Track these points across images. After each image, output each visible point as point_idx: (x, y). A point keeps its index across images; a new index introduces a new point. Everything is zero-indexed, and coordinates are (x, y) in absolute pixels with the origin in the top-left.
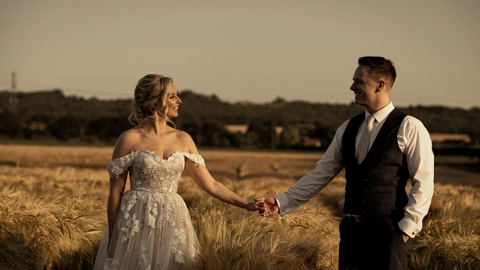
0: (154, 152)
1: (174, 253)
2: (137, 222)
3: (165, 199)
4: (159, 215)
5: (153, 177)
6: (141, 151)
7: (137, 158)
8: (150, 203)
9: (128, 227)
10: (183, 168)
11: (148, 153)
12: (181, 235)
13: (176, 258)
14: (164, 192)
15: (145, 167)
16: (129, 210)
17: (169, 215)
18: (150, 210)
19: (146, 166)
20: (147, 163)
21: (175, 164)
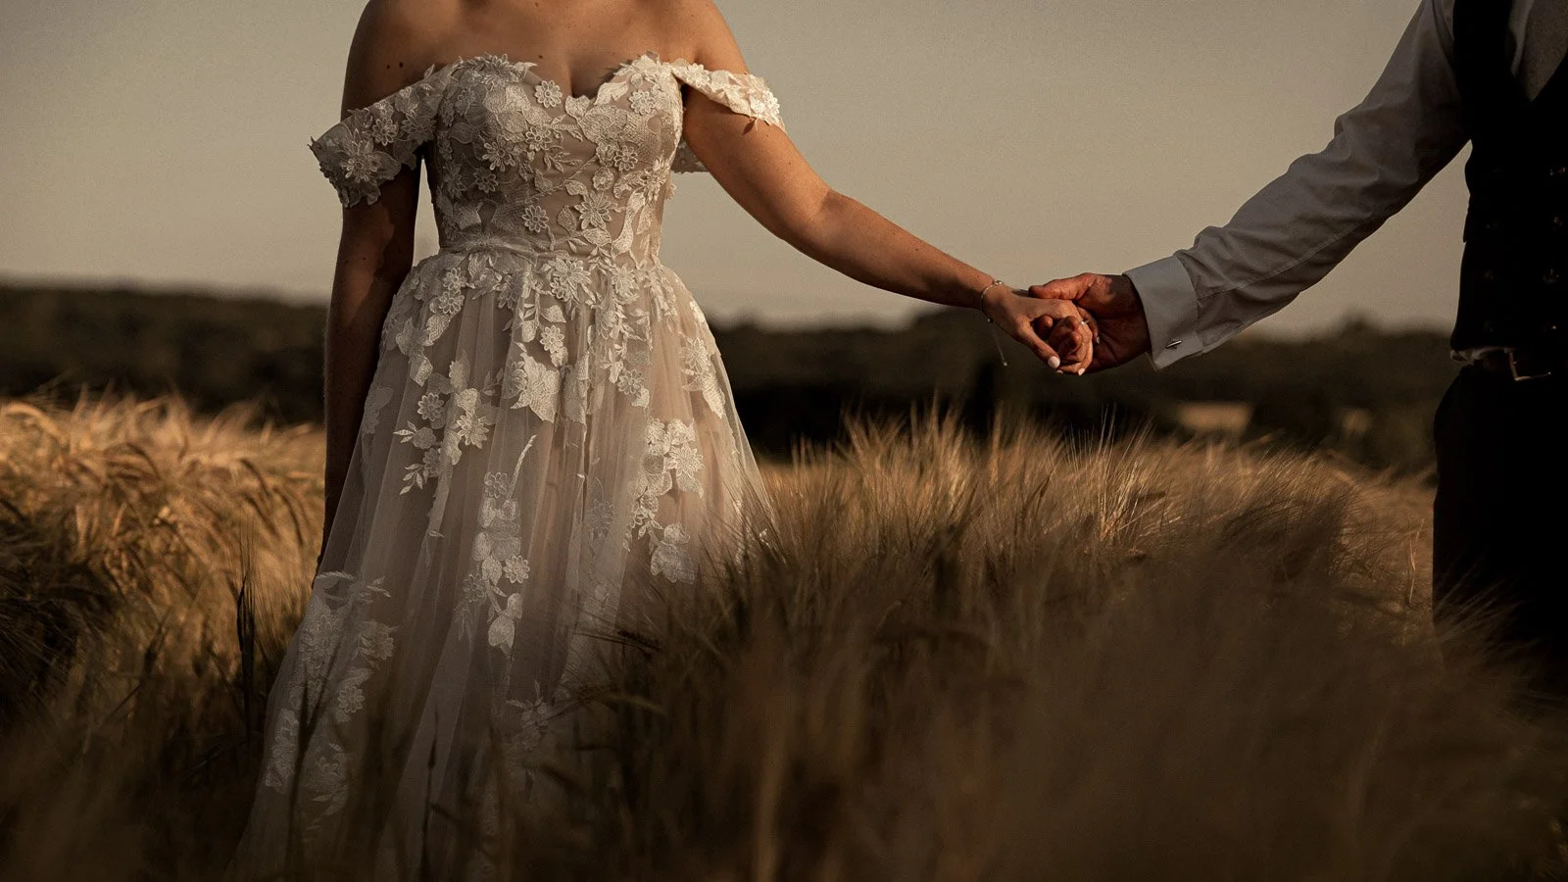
0: (529, 65)
1: (647, 537)
2: (468, 399)
3: (599, 286)
4: (572, 360)
5: (532, 181)
6: (469, 66)
7: (454, 100)
8: (526, 305)
9: (427, 423)
10: (678, 135)
11: (499, 70)
12: (677, 451)
13: (653, 558)
14: (594, 252)
15: (491, 140)
16: (429, 342)
17: (619, 358)
18: (529, 335)
19: (494, 133)
20: (500, 115)
21: (631, 117)
